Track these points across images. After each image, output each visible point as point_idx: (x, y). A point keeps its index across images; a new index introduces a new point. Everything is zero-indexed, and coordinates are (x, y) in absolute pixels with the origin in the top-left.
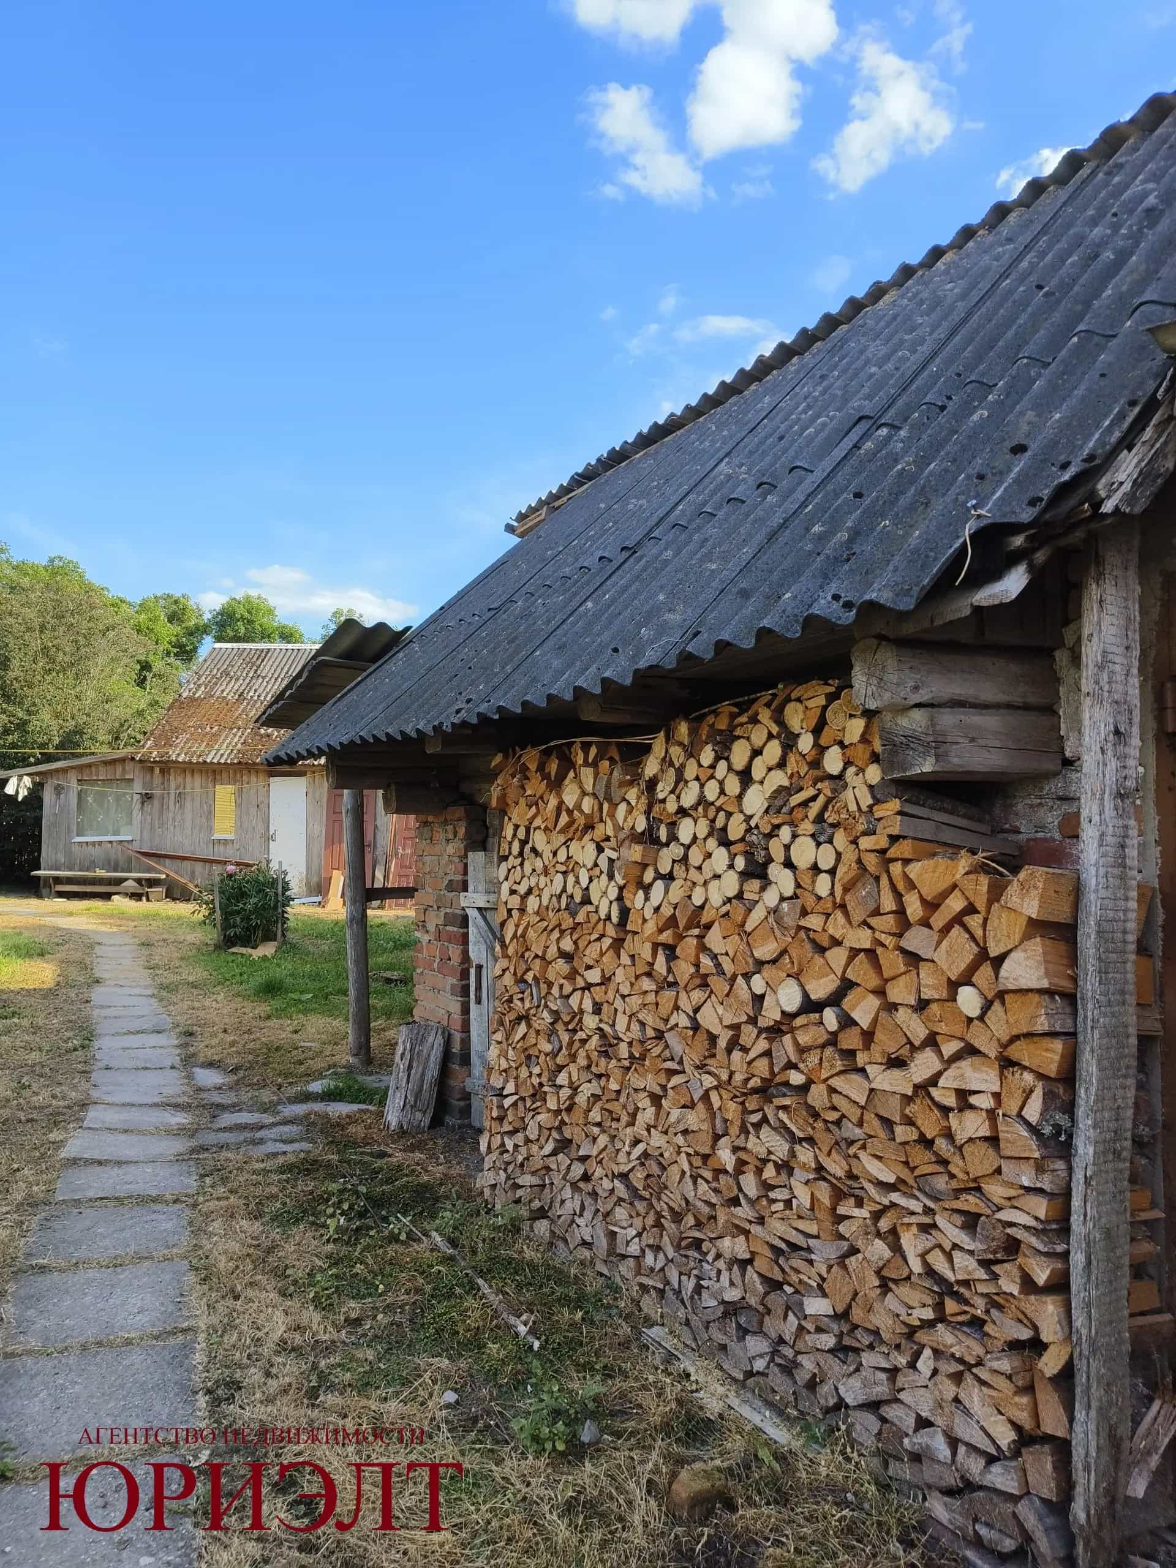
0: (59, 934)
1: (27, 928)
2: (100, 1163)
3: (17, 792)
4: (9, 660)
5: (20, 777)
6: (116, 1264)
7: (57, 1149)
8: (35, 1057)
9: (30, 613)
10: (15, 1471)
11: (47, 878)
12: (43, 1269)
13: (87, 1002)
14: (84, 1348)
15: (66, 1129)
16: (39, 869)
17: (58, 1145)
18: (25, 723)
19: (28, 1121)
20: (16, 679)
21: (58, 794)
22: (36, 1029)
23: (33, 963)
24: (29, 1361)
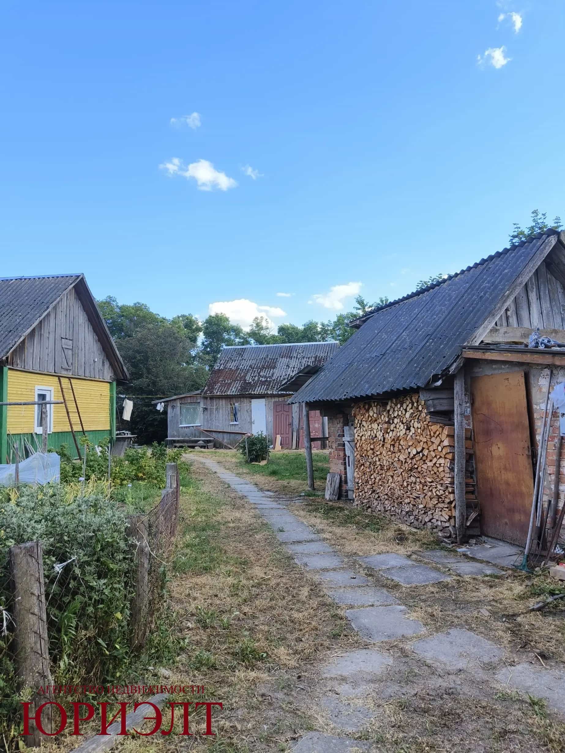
3: (160, 409)
5: (161, 403)
11: (170, 441)
16: (167, 437)
21: (173, 409)
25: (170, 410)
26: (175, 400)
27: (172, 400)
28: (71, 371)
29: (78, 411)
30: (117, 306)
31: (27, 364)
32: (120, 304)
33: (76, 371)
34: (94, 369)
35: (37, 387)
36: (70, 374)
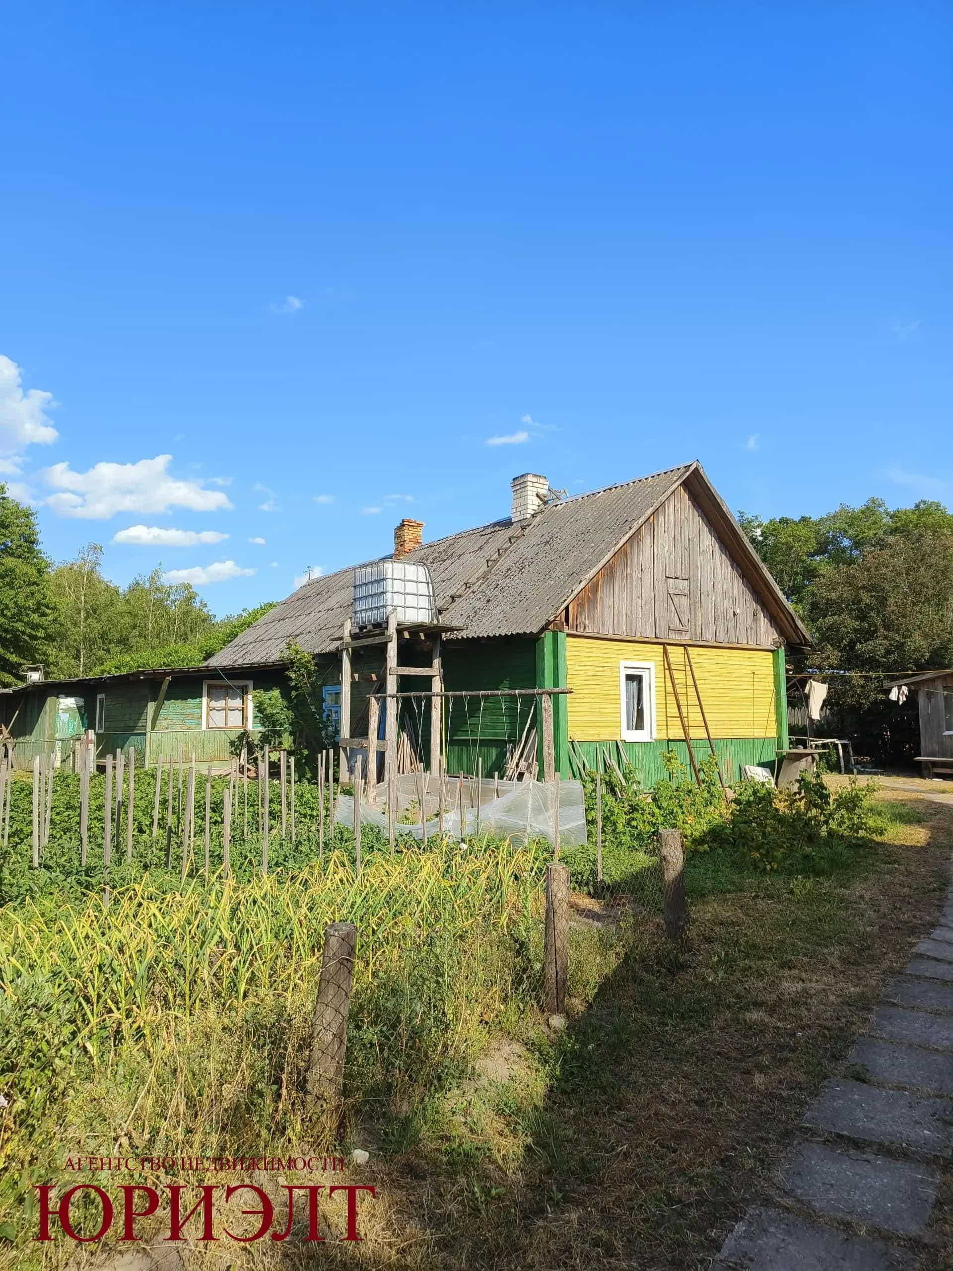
0: (933, 806)
1: (911, 801)
2: (936, 959)
3: (898, 698)
4: (886, 600)
5: (900, 688)
6: (937, 1014)
7: (911, 947)
8: (906, 890)
9: (898, 561)
10: (870, 1081)
11: (926, 762)
12: (894, 1004)
13: (947, 859)
14: (911, 1045)
15: (919, 937)
16: (920, 756)
17: (913, 945)
18: (903, 644)
19: (896, 928)
20: (893, 612)
21: (929, 699)
22: (909, 873)
23: (912, 827)
24: (881, 1042)
25: (922, 700)
26: (932, 680)
27: (927, 680)
28: (688, 634)
29: (700, 703)
30: (888, 514)
31: (603, 625)
32: (891, 510)
33: (699, 632)
34: (735, 628)
35: (623, 663)
36: (686, 639)
